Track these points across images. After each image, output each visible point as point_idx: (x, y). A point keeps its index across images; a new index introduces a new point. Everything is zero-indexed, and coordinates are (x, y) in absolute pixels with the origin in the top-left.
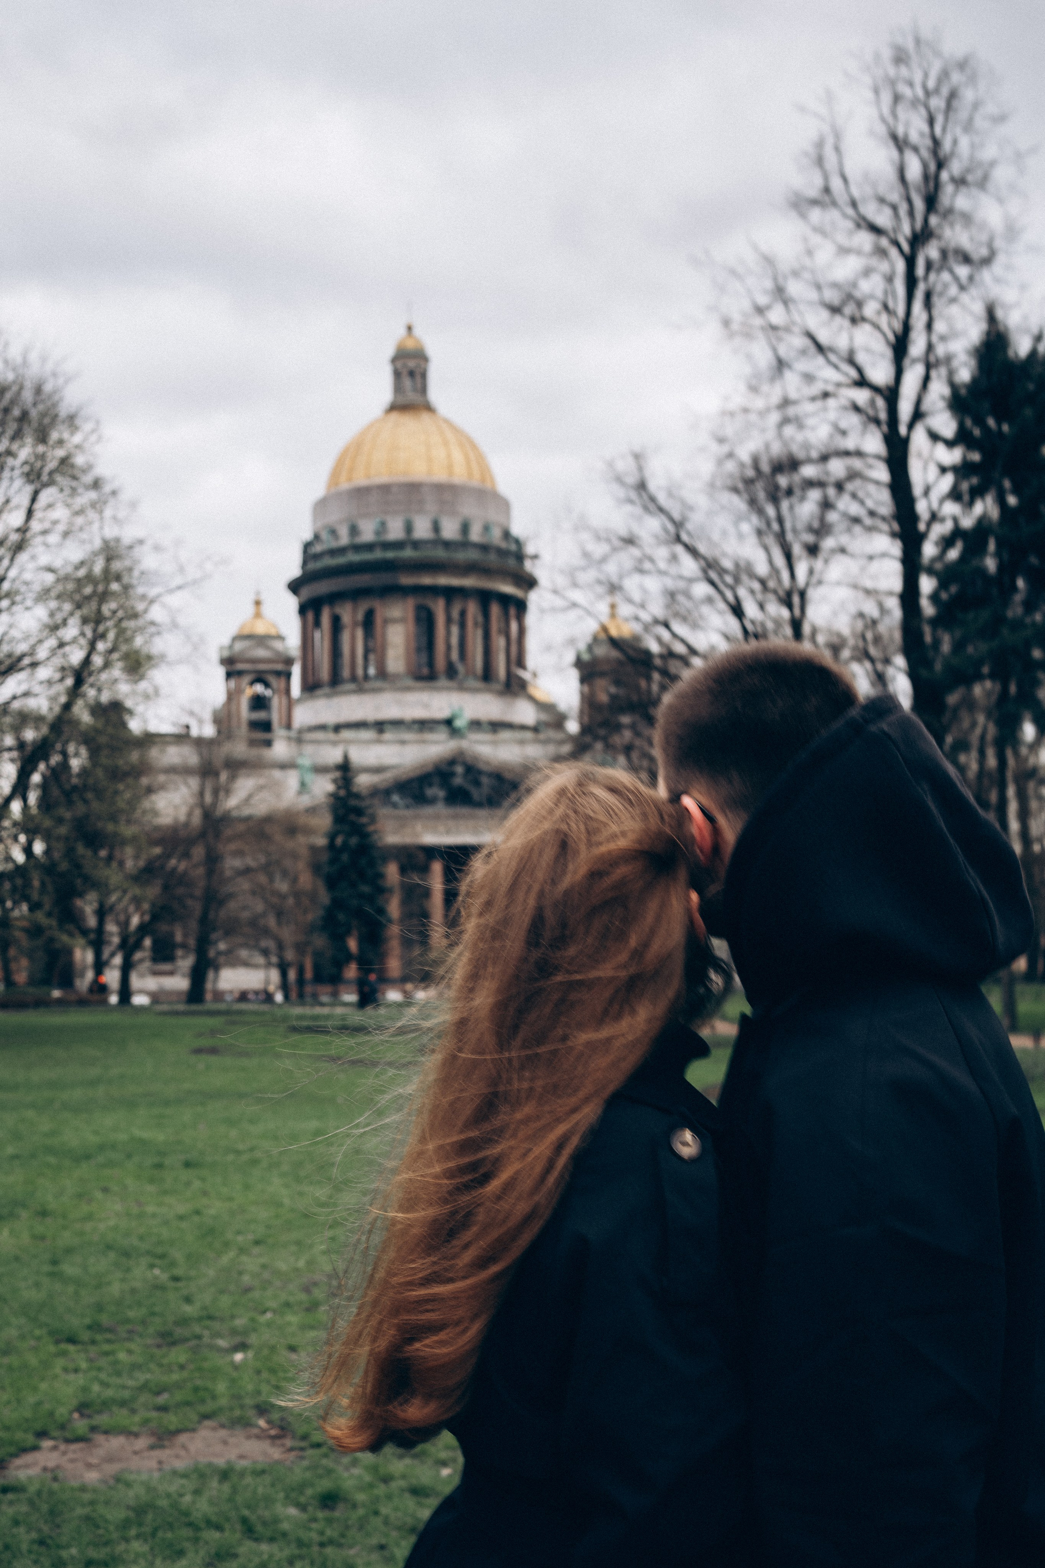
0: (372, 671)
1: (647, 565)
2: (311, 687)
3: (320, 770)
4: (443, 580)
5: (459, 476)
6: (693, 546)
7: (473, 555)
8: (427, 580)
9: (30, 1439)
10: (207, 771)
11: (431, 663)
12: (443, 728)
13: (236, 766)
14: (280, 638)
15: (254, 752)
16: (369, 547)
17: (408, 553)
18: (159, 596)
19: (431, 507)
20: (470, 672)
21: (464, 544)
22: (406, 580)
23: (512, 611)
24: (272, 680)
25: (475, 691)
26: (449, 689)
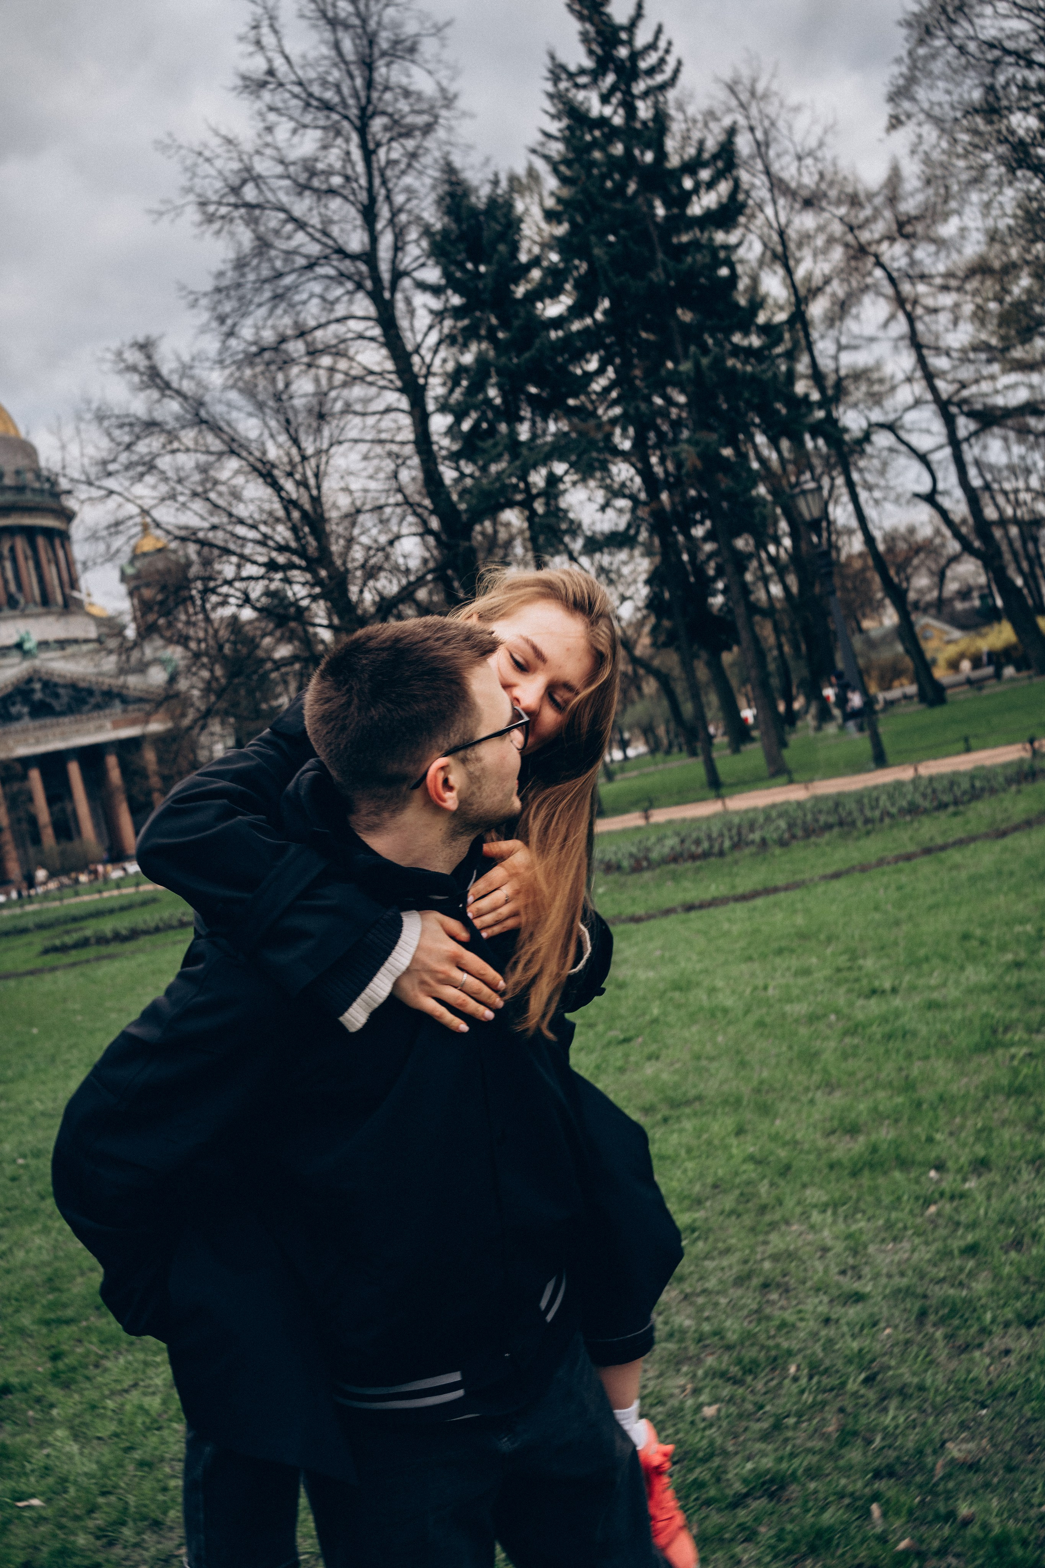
7: (9, 497)
12: (15, 652)
20: (30, 600)
23: (58, 542)
25: (38, 616)
26: (14, 618)
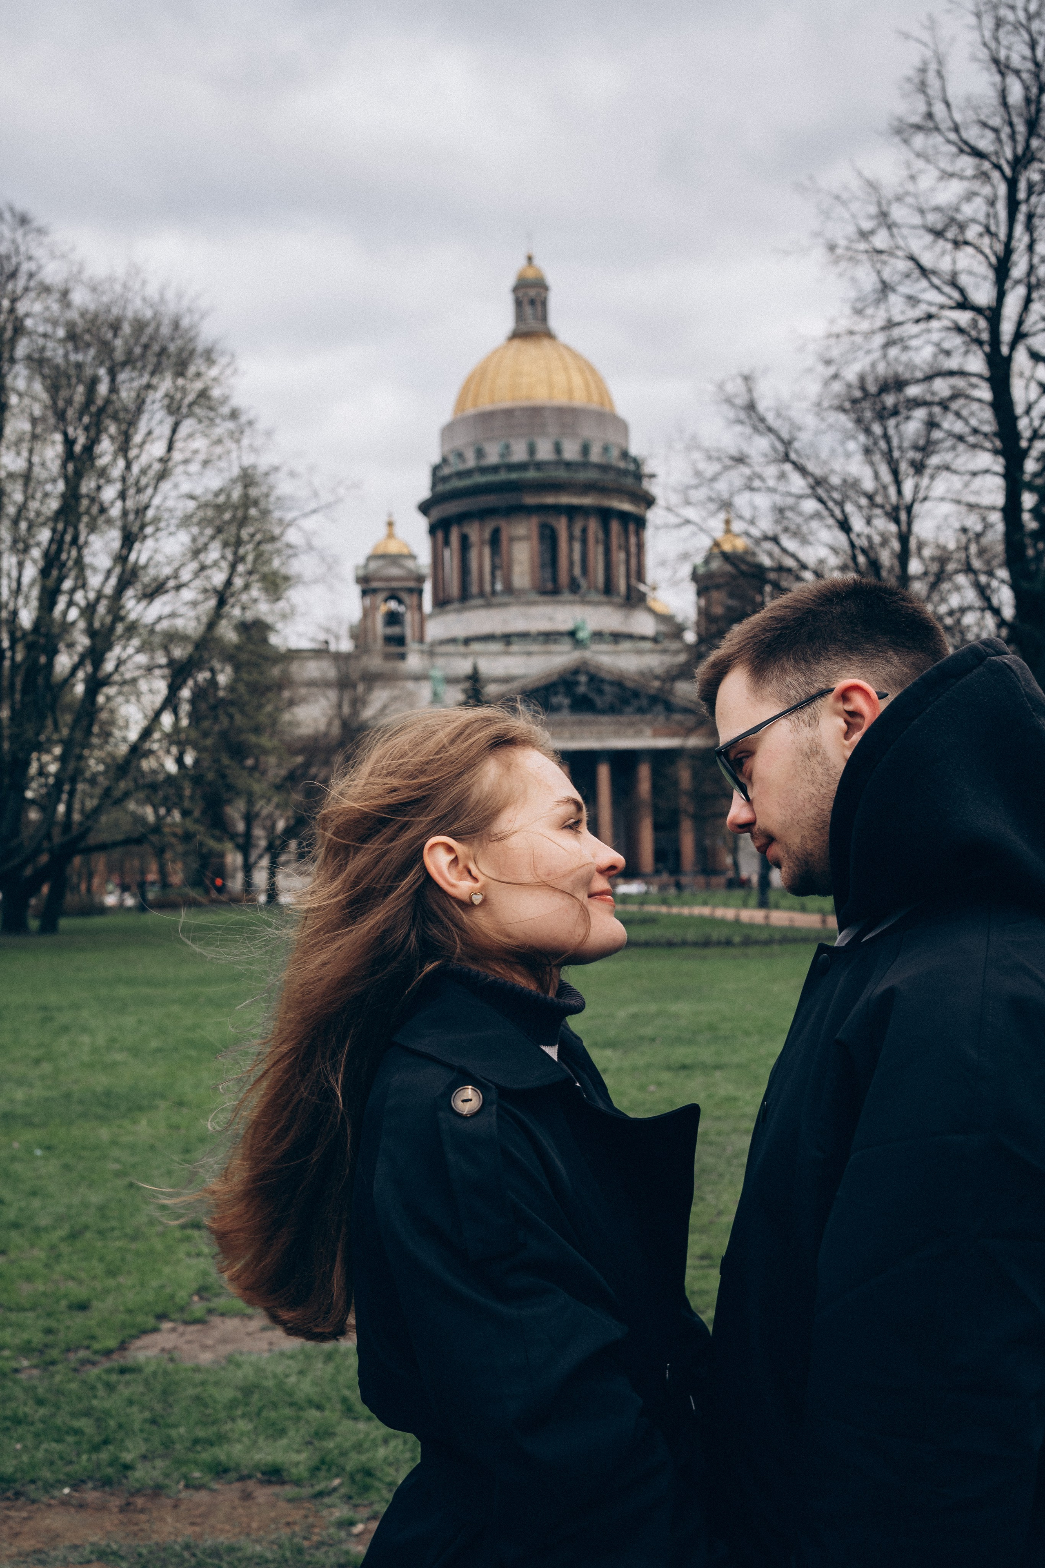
0: (499, 587)
1: (757, 483)
2: (441, 603)
3: (451, 681)
4: (565, 500)
5: (579, 399)
6: (801, 465)
7: (592, 475)
8: (550, 500)
9: (151, 1321)
10: (344, 684)
11: (555, 579)
12: (567, 640)
13: (372, 679)
14: (413, 557)
15: (389, 666)
16: (495, 469)
17: (531, 474)
18: (295, 519)
19: (553, 429)
20: (592, 587)
21: (585, 465)
22: (530, 500)
23: (632, 528)
24: (405, 596)
25: (597, 604)
26: (572, 603)
